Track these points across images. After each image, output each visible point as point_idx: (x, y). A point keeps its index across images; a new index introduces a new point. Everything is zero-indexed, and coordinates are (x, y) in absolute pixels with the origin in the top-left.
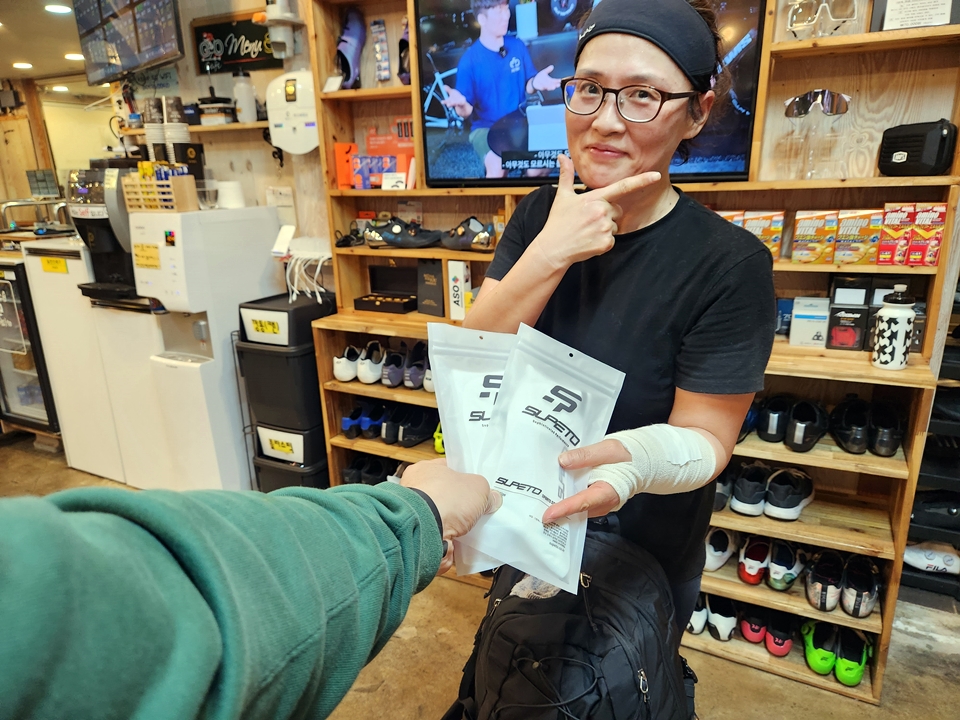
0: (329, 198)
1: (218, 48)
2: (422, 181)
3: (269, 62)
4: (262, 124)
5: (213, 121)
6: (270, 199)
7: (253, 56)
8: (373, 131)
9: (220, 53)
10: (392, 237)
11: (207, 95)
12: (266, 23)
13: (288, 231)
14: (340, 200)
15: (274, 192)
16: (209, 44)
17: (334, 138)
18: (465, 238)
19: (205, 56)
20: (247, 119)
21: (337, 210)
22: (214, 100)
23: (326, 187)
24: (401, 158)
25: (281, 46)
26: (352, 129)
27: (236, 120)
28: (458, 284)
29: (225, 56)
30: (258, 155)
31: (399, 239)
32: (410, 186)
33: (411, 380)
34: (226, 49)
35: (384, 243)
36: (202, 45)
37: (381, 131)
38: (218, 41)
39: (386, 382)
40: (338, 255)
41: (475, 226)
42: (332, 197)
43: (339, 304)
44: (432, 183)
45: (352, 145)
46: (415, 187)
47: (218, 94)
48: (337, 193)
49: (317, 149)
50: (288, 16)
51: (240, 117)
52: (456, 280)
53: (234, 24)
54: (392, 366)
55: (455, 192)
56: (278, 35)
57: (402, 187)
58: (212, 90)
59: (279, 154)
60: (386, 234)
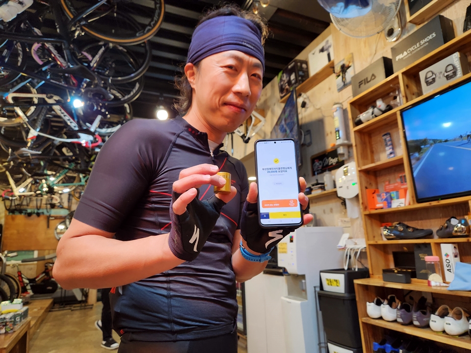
2: (413, 201)
3: (340, 164)
4: (334, 190)
5: (316, 192)
6: (340, 224)
7: (334, 164)
8: (387, 183)
9: (321, 166)
10: (398, 233)
11: (315, 182)
12: (336, 147)
13: (346, 236)
14: (370, 216)
17: (366, 188)
19: (315, 168)
20: (329, 188)
21: (369, 222)
22: (318, 184)
24: (401, 192)
25: (343, 155)
26: (377, 184)
28: (449, 258)
30: (335, 205)
32: (407, 204)
33: (417, 320)
34: (323, 164)
35: (395, 237)
36: (315, 164)
37: (392, 182)
38: (321, 162)
39: (400, 320)
40: (370, 245)
41: (454, 222)
42: (365, 215)
43: (371, 272)
44: (419, 200)
45: (376, 190)
46: (410, 204)
47: (320, 182)
48: (367, 212)
49: (357, 196)
50: (346, 142)
51: (326, 188)
53: (327, 154)
54: (403, 310)
55: (434, 203)
56: (341, 150)
57: (403, 205)
58: (317, 180)
59: (344, 202)
60: (395, 232)
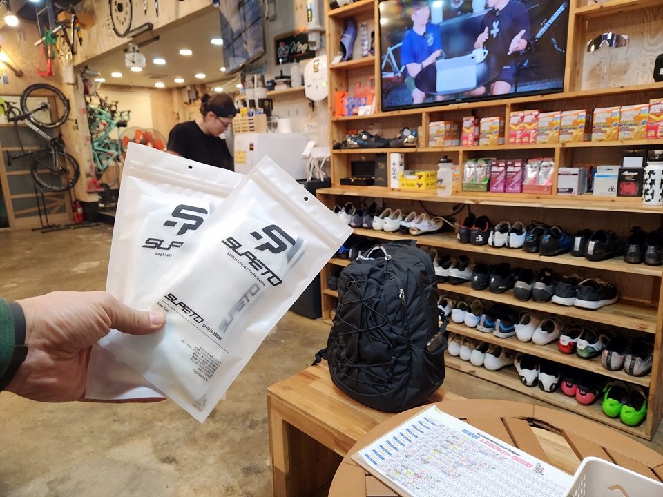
0: (331, 123)
1: (286, 50)
2: (379, 109)
3: (310, 55)
4: (302, 88)
5: (281, 88)
6: (306, 129)
7: (303, 52)
8: (358, 85)
9: (287, 52)
10: (362, 142)
11: (279, 74)
12: (307, 32)
13: (311, 144)
14: (337, 124)
15: (308, 126)
16: (282, 48)
17: (336, 90)
18: (400, 140)
19: (280, 54)
20: (296, 86)
21: (335, 130)
22: (282, 77)
23: (329, 116)
24: (369, 97)
25: (314, 44)
26: (347, 85)
27: (291, 87)
28: (395, 167)
29: (290, 54)
30: (301, 106)
31: (366, 143)
32: (373, 112)
33: (366, 223)
34: (290, 50)
35: (358, 146)
36: (279, 49)
37: (362, 85)
38: (287, 46)
39: (353, 224)
40: (334, 154)
41: (406, 132)
42: (333, 122)
43: (332, 182)
44: (384, 110)
45: (346, 93)
46: (375, 112)
47: (284, 74)
48: (335, 119)
49: (326, 98)
50: (318, 27)
51: (293, 84)
52: (394, 164)
53: (295, 36)
54: (357, 215)
55: (395, 113)
56: (312, 38)
57: (369, 113)
58: (282, 72)
59: (312, 104)
60: (359, 140)
